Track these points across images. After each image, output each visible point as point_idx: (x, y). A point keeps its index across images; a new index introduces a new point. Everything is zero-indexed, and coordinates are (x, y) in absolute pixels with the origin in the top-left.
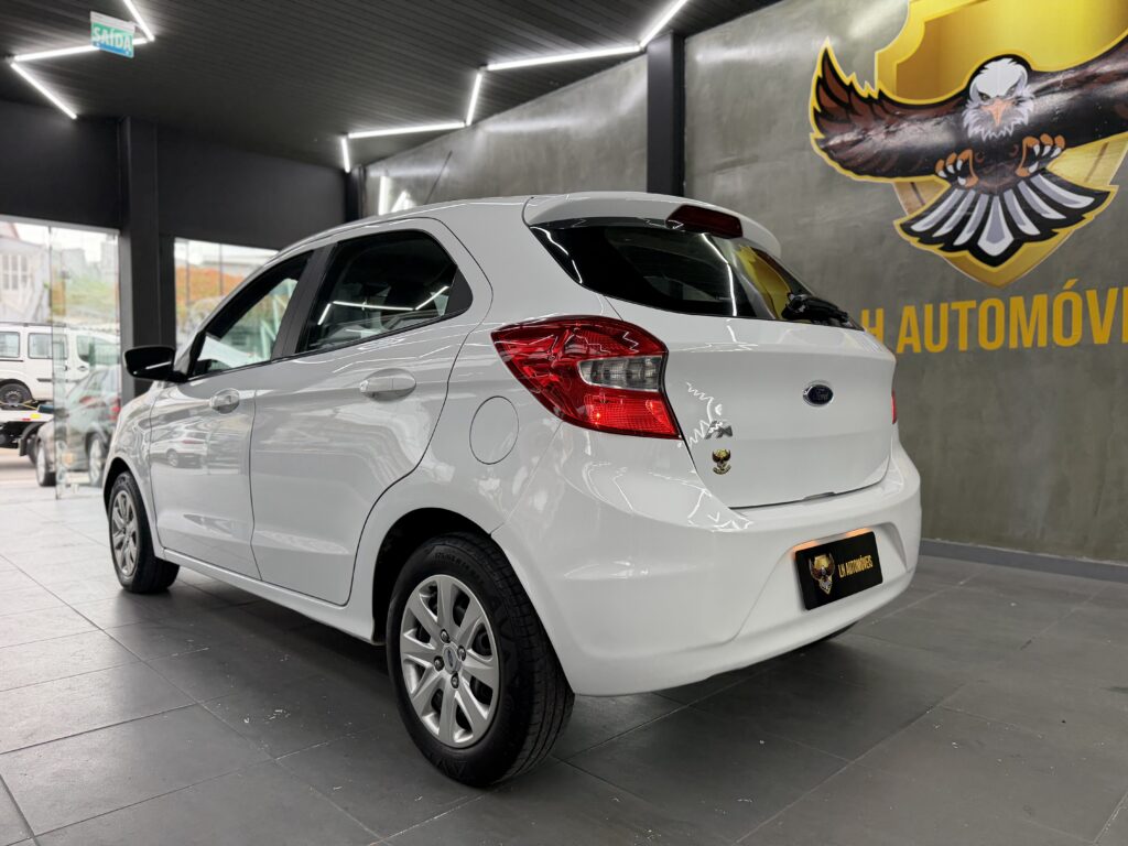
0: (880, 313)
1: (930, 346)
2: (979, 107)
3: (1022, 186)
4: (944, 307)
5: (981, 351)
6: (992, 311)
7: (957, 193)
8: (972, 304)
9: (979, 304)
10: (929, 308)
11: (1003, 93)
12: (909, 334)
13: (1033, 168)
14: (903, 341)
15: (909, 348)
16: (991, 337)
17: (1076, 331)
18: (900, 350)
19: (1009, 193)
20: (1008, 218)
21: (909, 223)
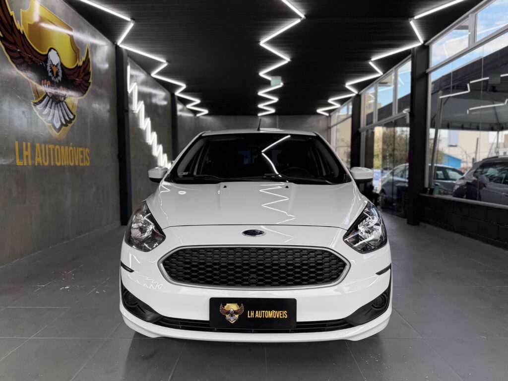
0: (29, 144)
1: (45, 163)
2: (50, 65)
3: (61, 103)
4: (47, 145)
5: (56, 165)
6: (58, 149)
7: (47, 98)
8: (51, 146)
9: (55, 146)
10: (43, 145)
11: (56, 64)
12: (38, 157)
13: (63, 99)
14: (37, 159)
15: (39, 162)
16: (58, 161)
17: (73, 161)
18: (36, 164)
19: (59, 105)
20: (59, 115)
21: (36, 104)
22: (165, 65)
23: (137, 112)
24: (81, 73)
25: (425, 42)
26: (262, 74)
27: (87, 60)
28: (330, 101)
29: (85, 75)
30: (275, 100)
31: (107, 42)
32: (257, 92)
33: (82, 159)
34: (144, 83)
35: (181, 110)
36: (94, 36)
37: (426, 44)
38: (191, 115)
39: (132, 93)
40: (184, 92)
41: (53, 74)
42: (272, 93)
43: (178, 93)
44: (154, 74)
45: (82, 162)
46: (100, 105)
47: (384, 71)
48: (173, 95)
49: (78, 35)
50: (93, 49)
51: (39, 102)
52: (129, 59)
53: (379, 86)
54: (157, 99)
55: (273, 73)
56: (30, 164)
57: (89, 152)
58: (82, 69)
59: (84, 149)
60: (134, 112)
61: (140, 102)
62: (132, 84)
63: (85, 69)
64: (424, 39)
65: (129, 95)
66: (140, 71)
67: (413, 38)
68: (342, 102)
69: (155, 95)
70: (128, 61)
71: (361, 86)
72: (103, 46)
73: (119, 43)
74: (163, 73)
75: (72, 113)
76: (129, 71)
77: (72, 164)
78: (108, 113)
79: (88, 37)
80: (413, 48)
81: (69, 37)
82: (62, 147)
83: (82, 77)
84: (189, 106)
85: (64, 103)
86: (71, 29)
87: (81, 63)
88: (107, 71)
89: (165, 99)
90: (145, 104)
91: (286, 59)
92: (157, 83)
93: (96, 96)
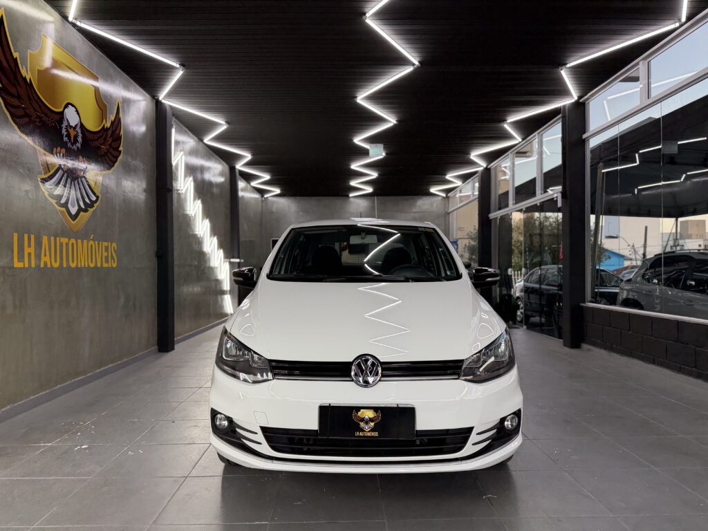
0: (32, 237)
1: (54, 264)
2: (67, 126)
3: (79, 179)
4: (58, 239)
5: (70, 267)
6: (73, 244)
7: (60, 172)
8: (65, 240)
9: (69, 240)
10: (52, 238)
11: (74, 126)
12: (45, 255)
13: (82, 173)
14: (43, 259)
15: (45, 263)
16: (73, 262)
17: (94, 261)
18: (42, 265)
19: (76, 182)
20: (76, 196)
21: (44, 181)
22: (223, 127)
23: (183, 192)
24: (108, 139)
25: (580, 98)
26: (358, 140)
27: (117, 120)
28: (449, 177)
29: (113, 141)
30: (374, 175)
31: (144, 95)
32: (350, 165)
33: (107, 258)
34: (193, 152)
35: (243, 190)
36: (126, 87)
37: (581, 101)
38: (256, 196)
39: (177, 165)
40: (248, 164)
41: (69, 138)
42: (370, 166)
43: (239, 166)
44: (207, 140)
45: (107, 261)
46: (133, 182)
47: (523, 137)
48: (232, 169)
49: (105, 87)
50: (125, 105)
51: (49, 177)
52: (174, 119)
53: (516, 157)
54: (212, 174)
55: (373, 140)
56: (33, 266)
57: (116, 249)
58: (110, 132)
59: (110, 243)
60: (180, 192)
61: (187, 178)
62: (178, 152)
63: (113, 132)
64: (578, 94)
65: (173, 167)
66: (189, 136)
67: (564, 92)
68: (465, 178)
69: (208, 169)
70: (173, 123)
71: (492, 157)
72: (138, 101)
73: (162, 96)
74: (219, 138)
75: (94, 194)
76: (175, 135)
77: (92, 265)
78: (144, 193)
79: (118, 90)
80: (564, 106)
81: (94, 88)
82: (79, 241)
83: (109, 142)
84: (254, 184)
85: (83, 179)
86: (96, 78)
87: (108, 125)
88: (145, 135)
89: (221, 174)
90: (195, 180)
91: (391, 120)
92: (211, 152)
93: (129, 170)
